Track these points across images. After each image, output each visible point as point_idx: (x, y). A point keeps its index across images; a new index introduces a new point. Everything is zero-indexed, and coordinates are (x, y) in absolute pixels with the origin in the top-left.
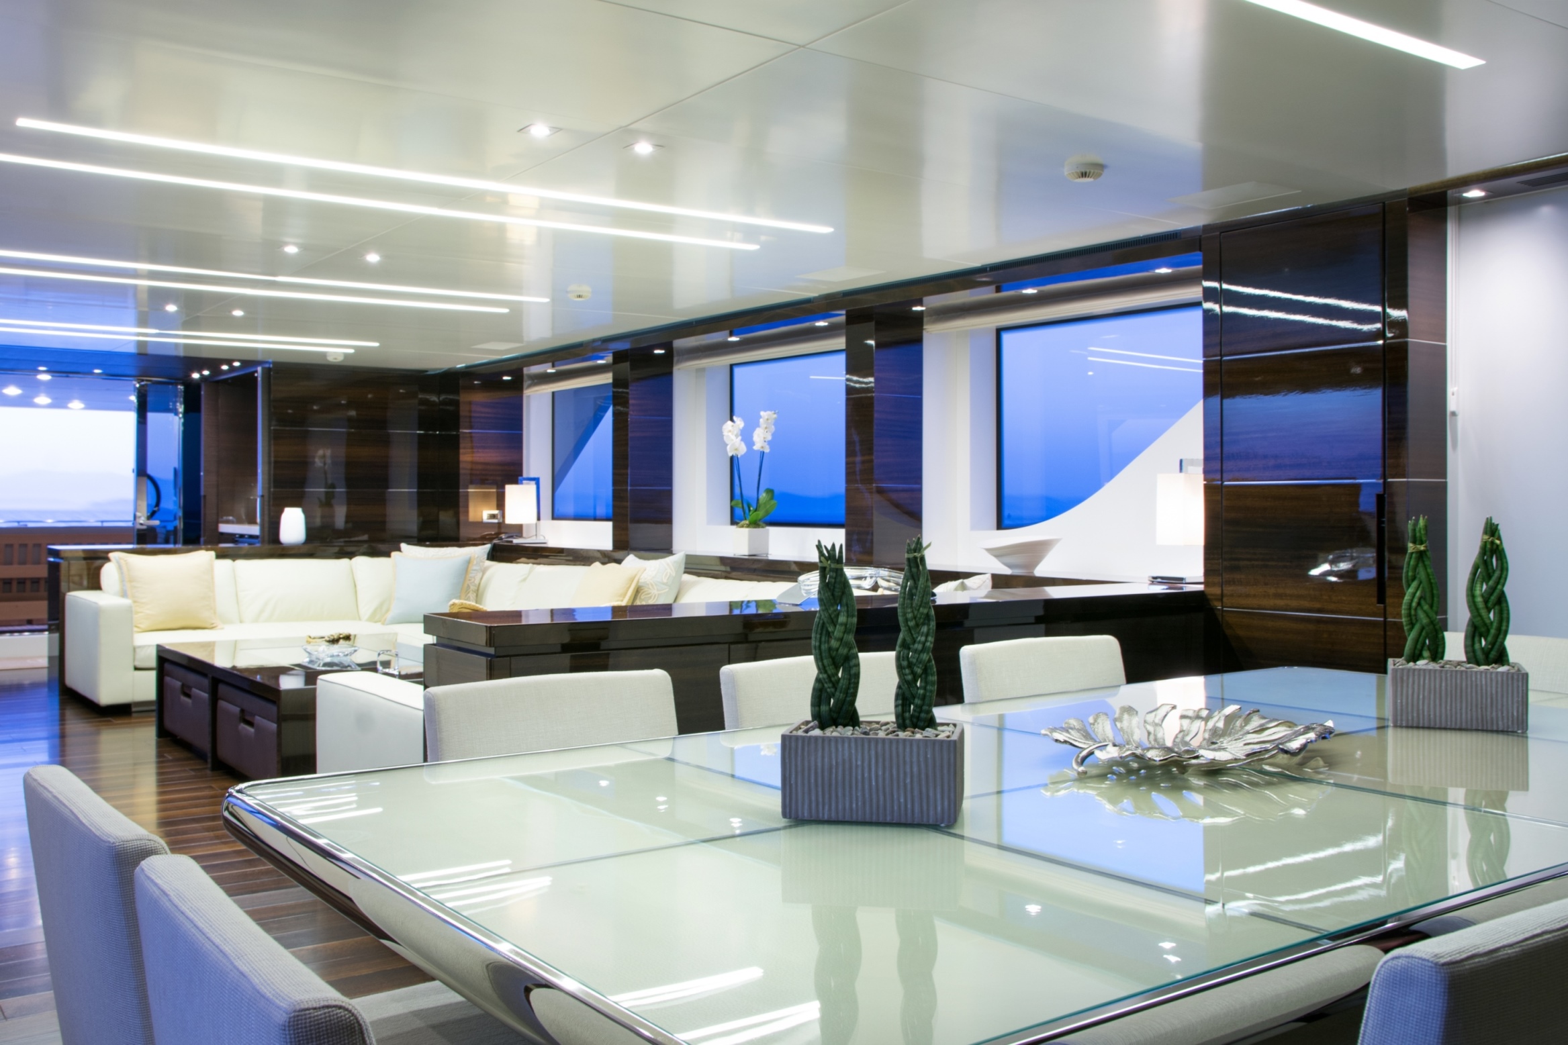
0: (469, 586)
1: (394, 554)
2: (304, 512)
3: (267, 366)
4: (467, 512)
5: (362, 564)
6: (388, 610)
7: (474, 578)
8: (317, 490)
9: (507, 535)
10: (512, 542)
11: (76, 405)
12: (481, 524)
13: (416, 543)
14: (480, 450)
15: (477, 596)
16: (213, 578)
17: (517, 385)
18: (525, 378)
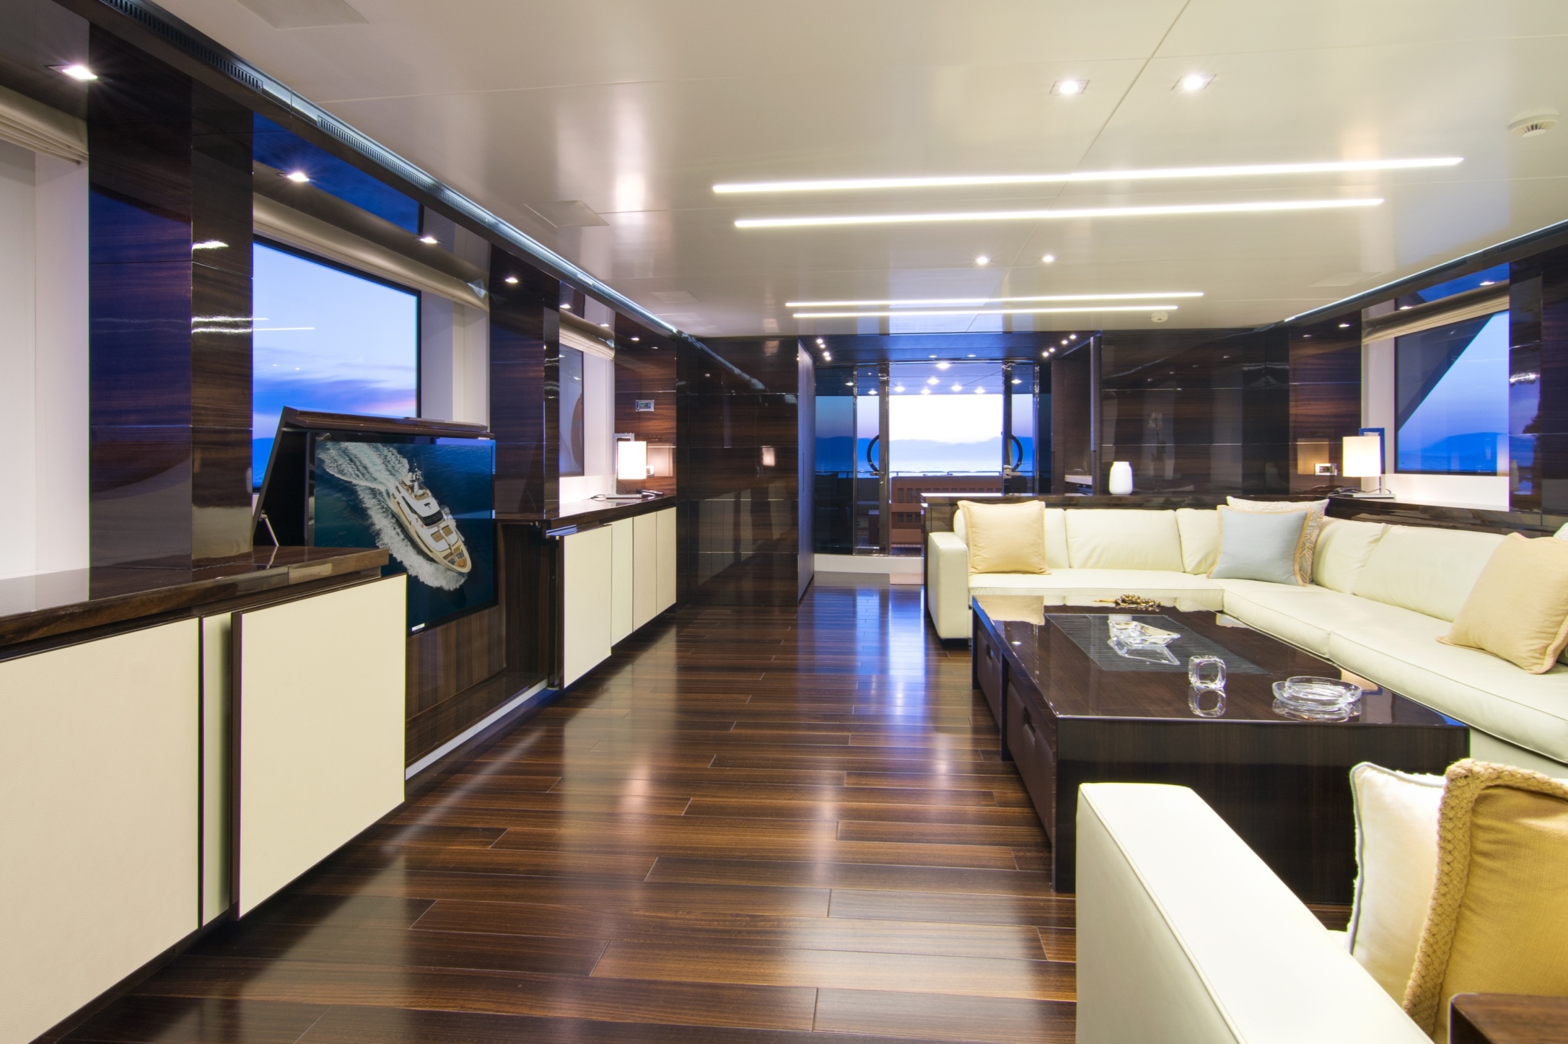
0: (1304, 543)
1: (1219, 507)
2: (1131, 465)
3: (1099, 335)
4: (1296, 465)
5: (1186, 516)
6: (1213, 563)
7: (1310, 534)
8: (1150, 446)
9: (1344, 489)
10: (1352, 495)
11: (980, 390)
12: (1312, 477)
13: (1241, 495)
14: (1312, 403)
15: (1314, 553)
16: (1042, 526)
17: (1355, 334)
18: (1364, 325)
